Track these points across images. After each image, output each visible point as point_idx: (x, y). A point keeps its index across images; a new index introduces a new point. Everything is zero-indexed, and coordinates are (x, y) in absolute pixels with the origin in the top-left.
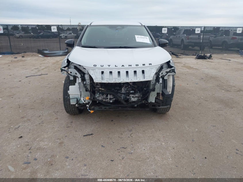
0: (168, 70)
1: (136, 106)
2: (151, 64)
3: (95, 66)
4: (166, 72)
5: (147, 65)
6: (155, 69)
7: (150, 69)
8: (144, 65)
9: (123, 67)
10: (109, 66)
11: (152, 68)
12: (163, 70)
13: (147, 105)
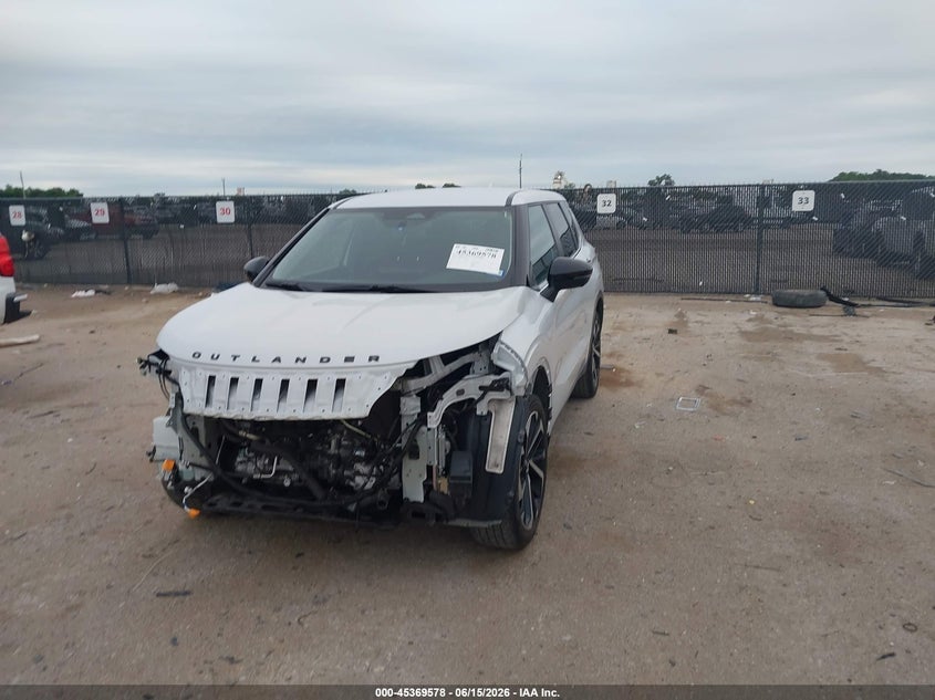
0: (489, 380)
1: (352, 508)
2: (377, 359)
3: (197, 355)
4: (481, 388)
5: (361, 360)
6: (388, 375)
7: (372, 377)
8: (349, 359)
9: (276, 364)
10: (235, 358)
11: (378, 374)
12: (467, 377)
13: (381, 508)
